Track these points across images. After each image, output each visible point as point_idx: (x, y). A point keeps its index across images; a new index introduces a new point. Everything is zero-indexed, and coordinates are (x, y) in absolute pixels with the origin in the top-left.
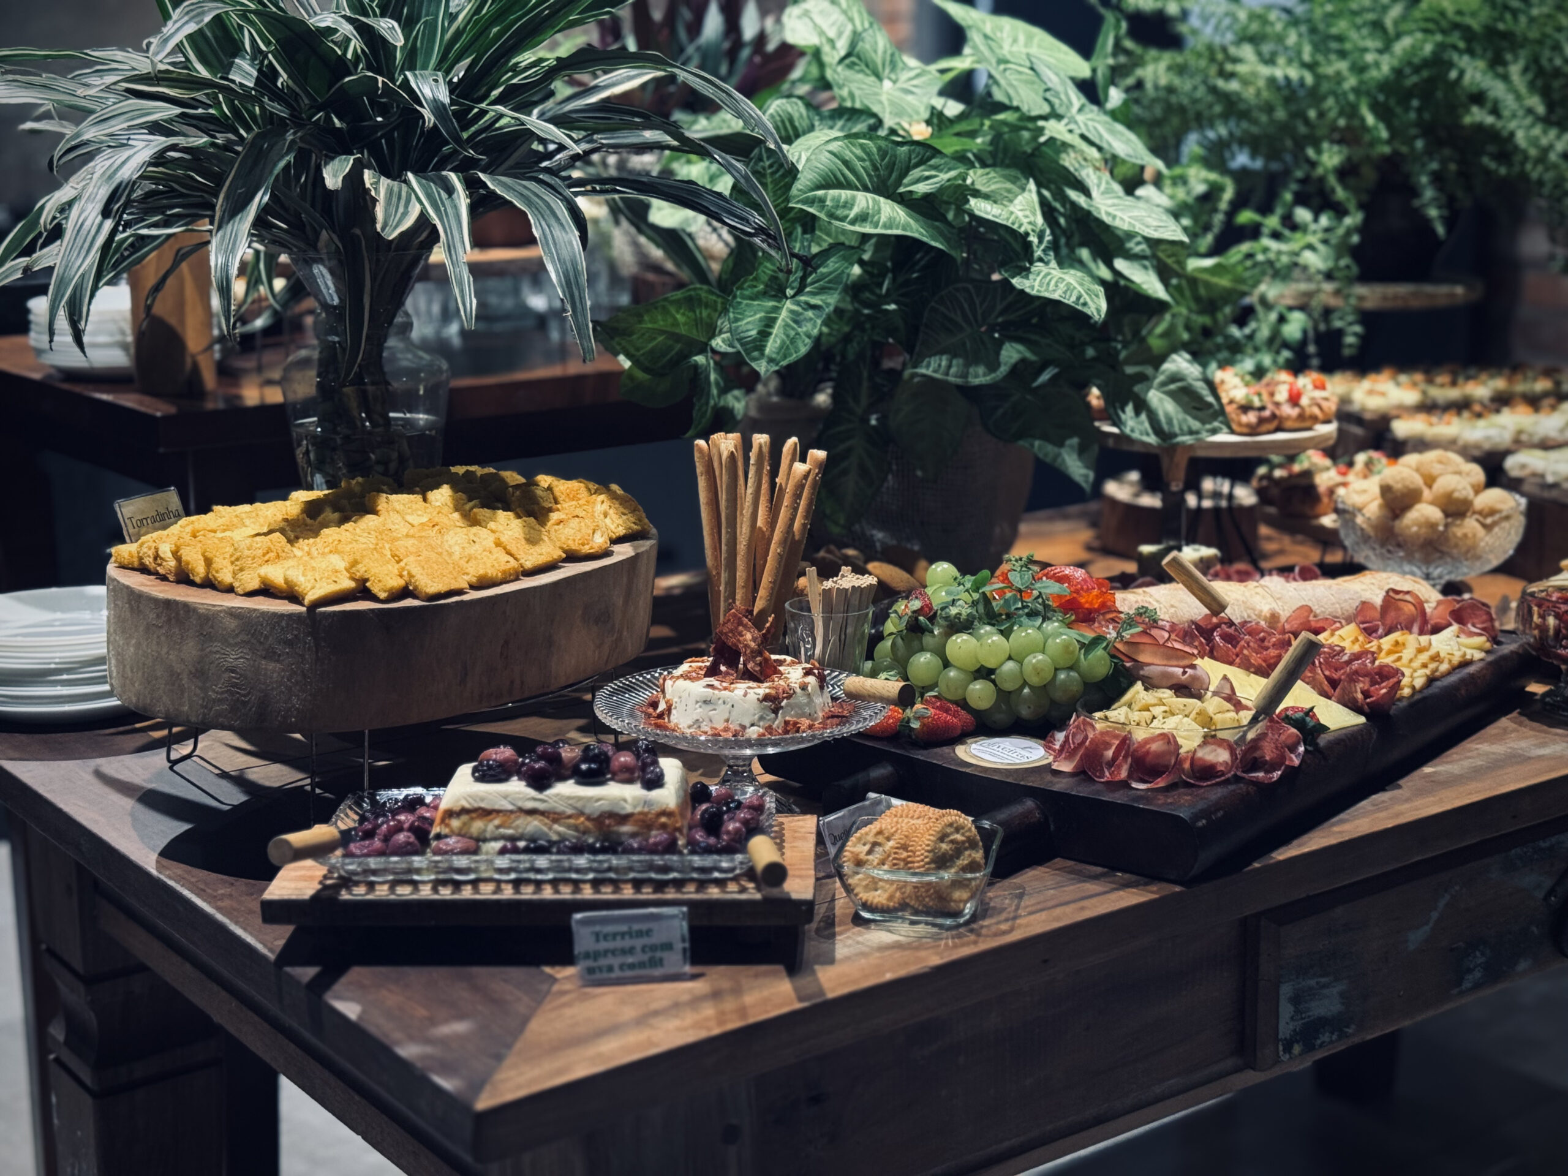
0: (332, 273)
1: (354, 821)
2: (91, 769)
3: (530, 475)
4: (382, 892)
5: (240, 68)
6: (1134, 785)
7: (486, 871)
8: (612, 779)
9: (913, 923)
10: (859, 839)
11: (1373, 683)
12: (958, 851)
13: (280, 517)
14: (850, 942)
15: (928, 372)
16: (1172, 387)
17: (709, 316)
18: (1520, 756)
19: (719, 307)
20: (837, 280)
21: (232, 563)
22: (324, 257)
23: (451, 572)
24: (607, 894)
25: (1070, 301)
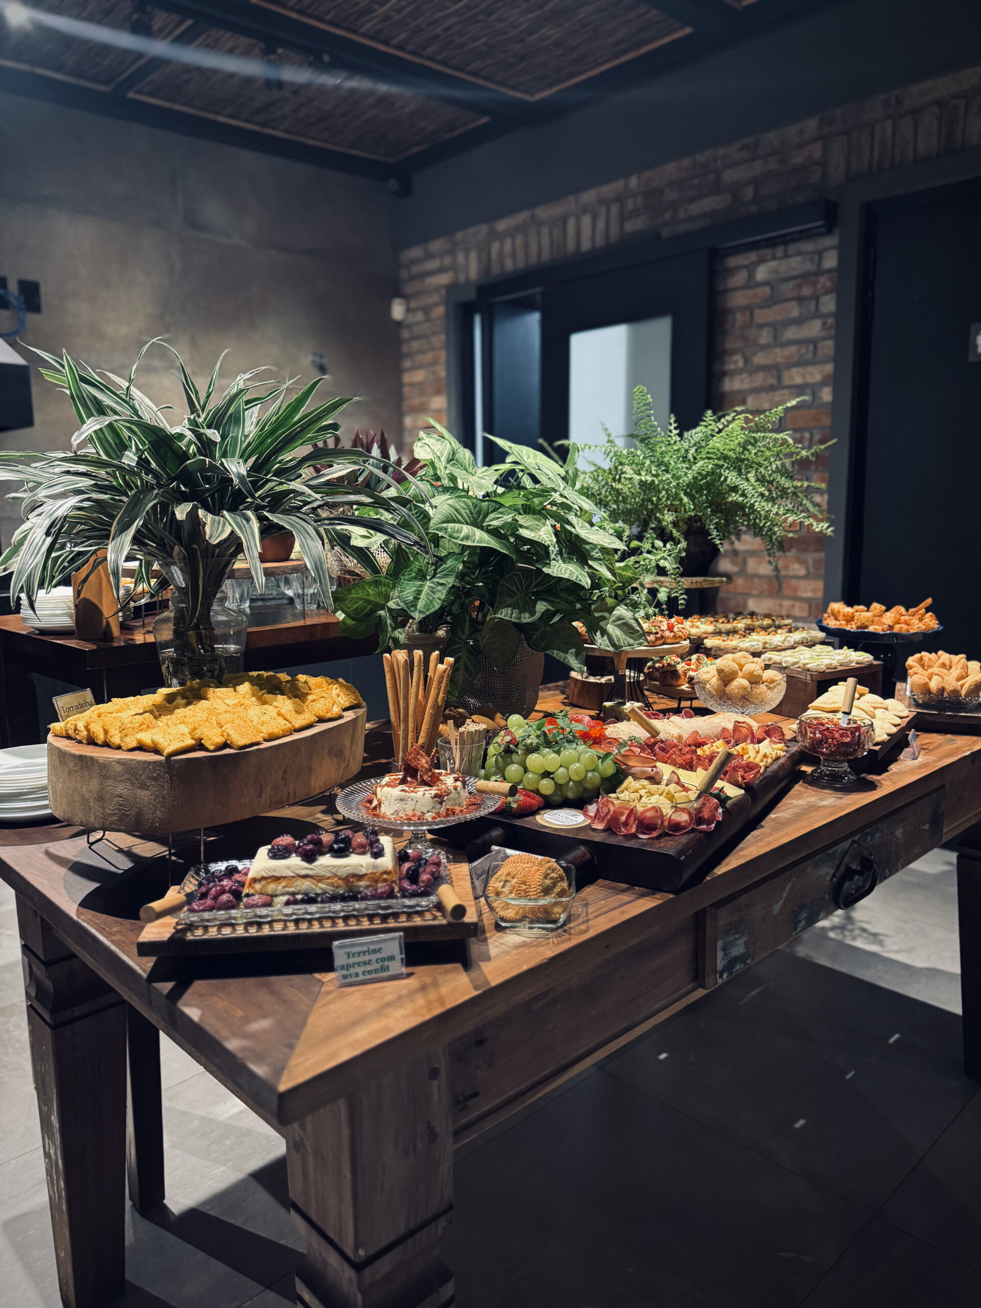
0: (181, 570)
1: (195, 885)
2: (43, 850)
3: (293, 675)
4: (213, 933)
5: (128, 456)
6: (641, 836)
7: (277, 915)
8: (352, 852)
9: (530, 928)
10: (497, 879)
11: (746, 772)
12: (554, 885)
13: (150, 703)
14: (497, 944)
15: (502, 616)
16: (619, 622)
17: (386, 590)
18: (815, 806)
19: (391, 586)
20: (452, 571)
21: (120, 732)
22: (177, 561)
23: (252, 732)
24: (353, 925)
25: (573, 579)
